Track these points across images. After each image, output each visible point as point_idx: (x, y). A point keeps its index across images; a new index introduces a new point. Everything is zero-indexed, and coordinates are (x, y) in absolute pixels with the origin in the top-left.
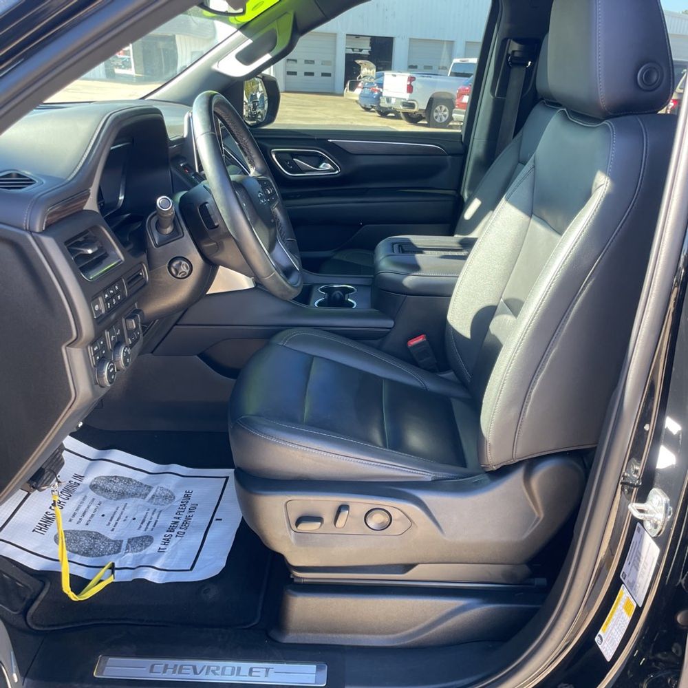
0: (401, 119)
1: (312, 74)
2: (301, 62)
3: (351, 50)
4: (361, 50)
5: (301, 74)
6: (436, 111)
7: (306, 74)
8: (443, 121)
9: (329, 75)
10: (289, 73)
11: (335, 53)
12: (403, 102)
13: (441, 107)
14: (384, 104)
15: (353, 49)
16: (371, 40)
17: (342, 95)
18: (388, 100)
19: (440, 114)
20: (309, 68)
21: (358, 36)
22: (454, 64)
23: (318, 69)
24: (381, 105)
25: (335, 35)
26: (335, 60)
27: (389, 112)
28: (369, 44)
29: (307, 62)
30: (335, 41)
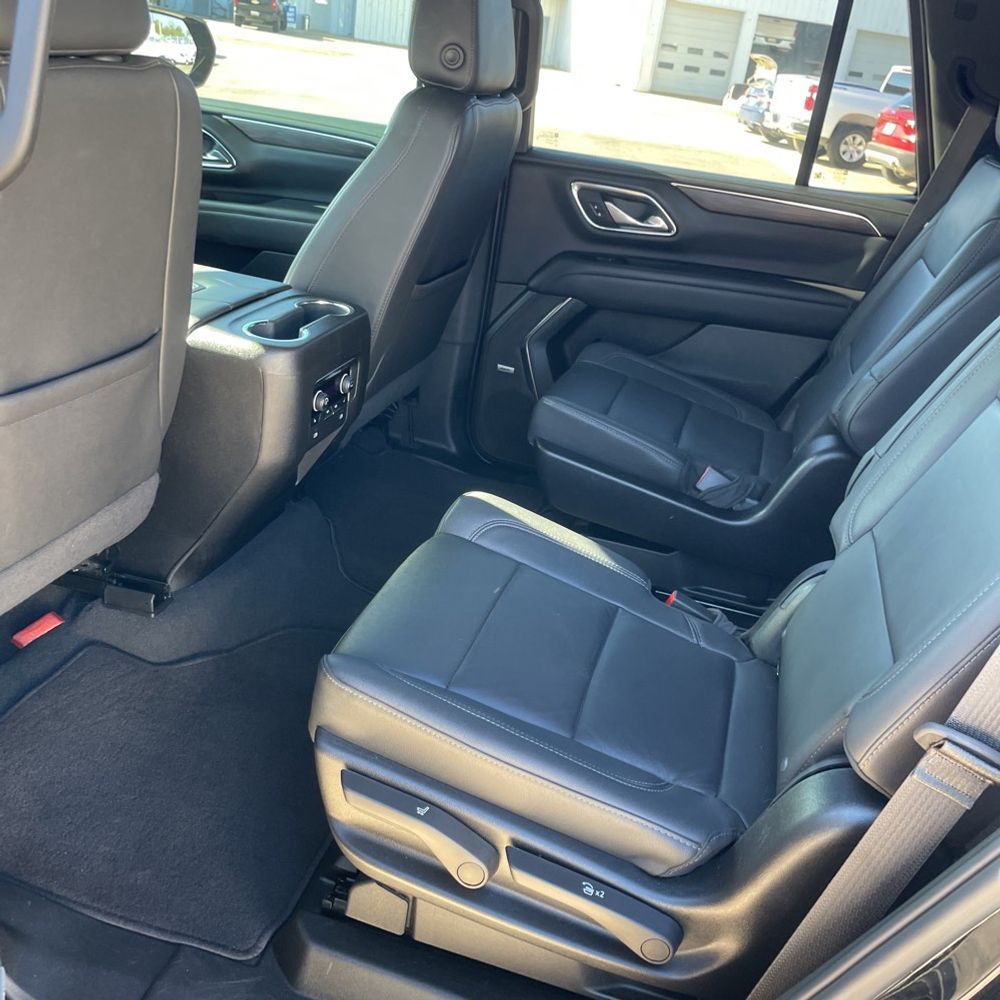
0: (794, 149)
1: (696, 70)
2: (682, 49)
3: (763, 39)
4: (779, 41)
5: (679, 67)
6: (846, 143)
7: (688, 69)
8: (854, 160)
9: (722, 73)
10: (662, 65)
11: (736, 42)
12: (796, 124)
13: (854, 138)
14: (769, 123)
15: (766, 39)
16: (798, 26)
17: (720, 103)
18: (776, 118)
19: (851, 148)
20: (694, 60)
21: (777, 20)
22: (894, 74)
23: (707, 62)
24: (765, 124)
25: (741, 14)
26: (734, 53)
27: (781, 138)
28: (792, 33)
29: (692, 51)
30: (740, 24)
